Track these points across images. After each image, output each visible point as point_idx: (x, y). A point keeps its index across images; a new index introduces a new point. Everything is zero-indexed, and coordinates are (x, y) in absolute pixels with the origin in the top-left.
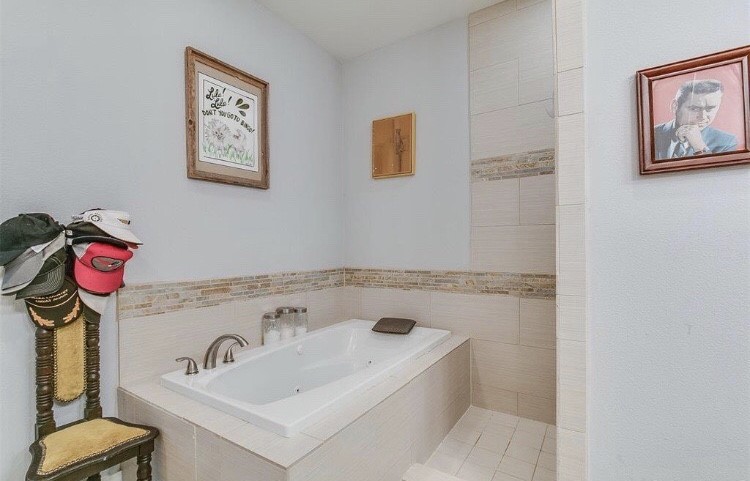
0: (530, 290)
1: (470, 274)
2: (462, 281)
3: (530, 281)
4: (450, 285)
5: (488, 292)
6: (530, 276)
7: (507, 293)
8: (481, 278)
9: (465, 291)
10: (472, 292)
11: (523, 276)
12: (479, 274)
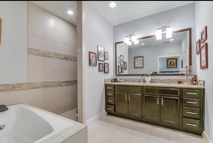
0: (45, 86)
1: (27, 83)
2: (24, 86)
3: (45, 84)
4: (19, 88)
5: (34, 88)
6: (45, 82)
7: (39, 88)
8: (31, 84)
9: (26, 89)
10: (28, 89)
11: (44, 83)
12: (31, 83)
